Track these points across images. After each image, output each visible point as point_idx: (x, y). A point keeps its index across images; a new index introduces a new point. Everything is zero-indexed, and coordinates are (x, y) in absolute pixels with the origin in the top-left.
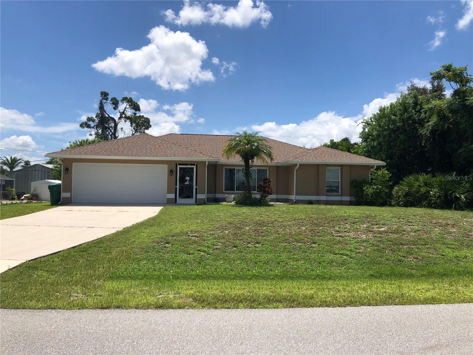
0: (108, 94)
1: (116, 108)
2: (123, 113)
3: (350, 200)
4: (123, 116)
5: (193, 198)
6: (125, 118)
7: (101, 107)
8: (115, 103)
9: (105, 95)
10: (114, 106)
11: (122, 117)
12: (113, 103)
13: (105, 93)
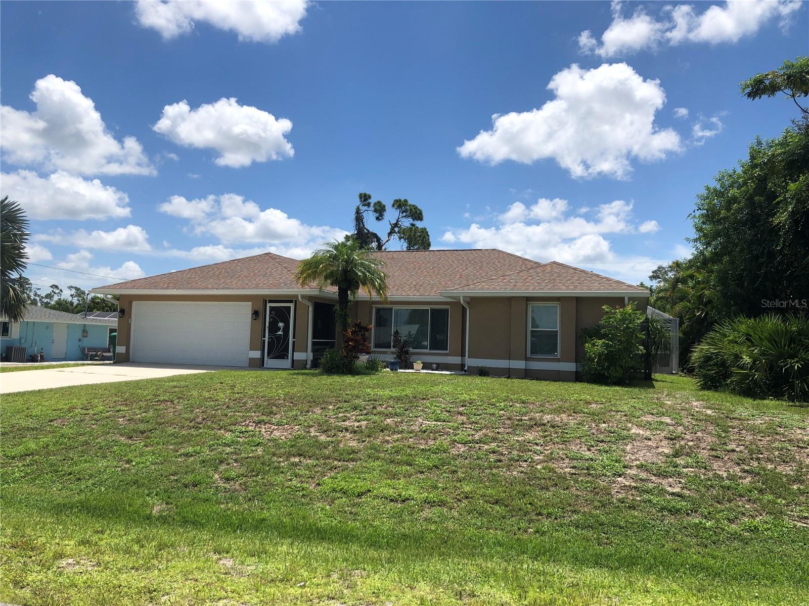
0: (370, 197)
1: (380, 218)
2: (396, 225)
3: (575, 370)
4: (396, 229)
5: (287, 358)
6: (399, 232)
7: (359, 219)
8: (380, 210)
9: (365, 198)
10: (377, 215)
11: (395, 232)
12: (375, 211)
13: (365, 195)
